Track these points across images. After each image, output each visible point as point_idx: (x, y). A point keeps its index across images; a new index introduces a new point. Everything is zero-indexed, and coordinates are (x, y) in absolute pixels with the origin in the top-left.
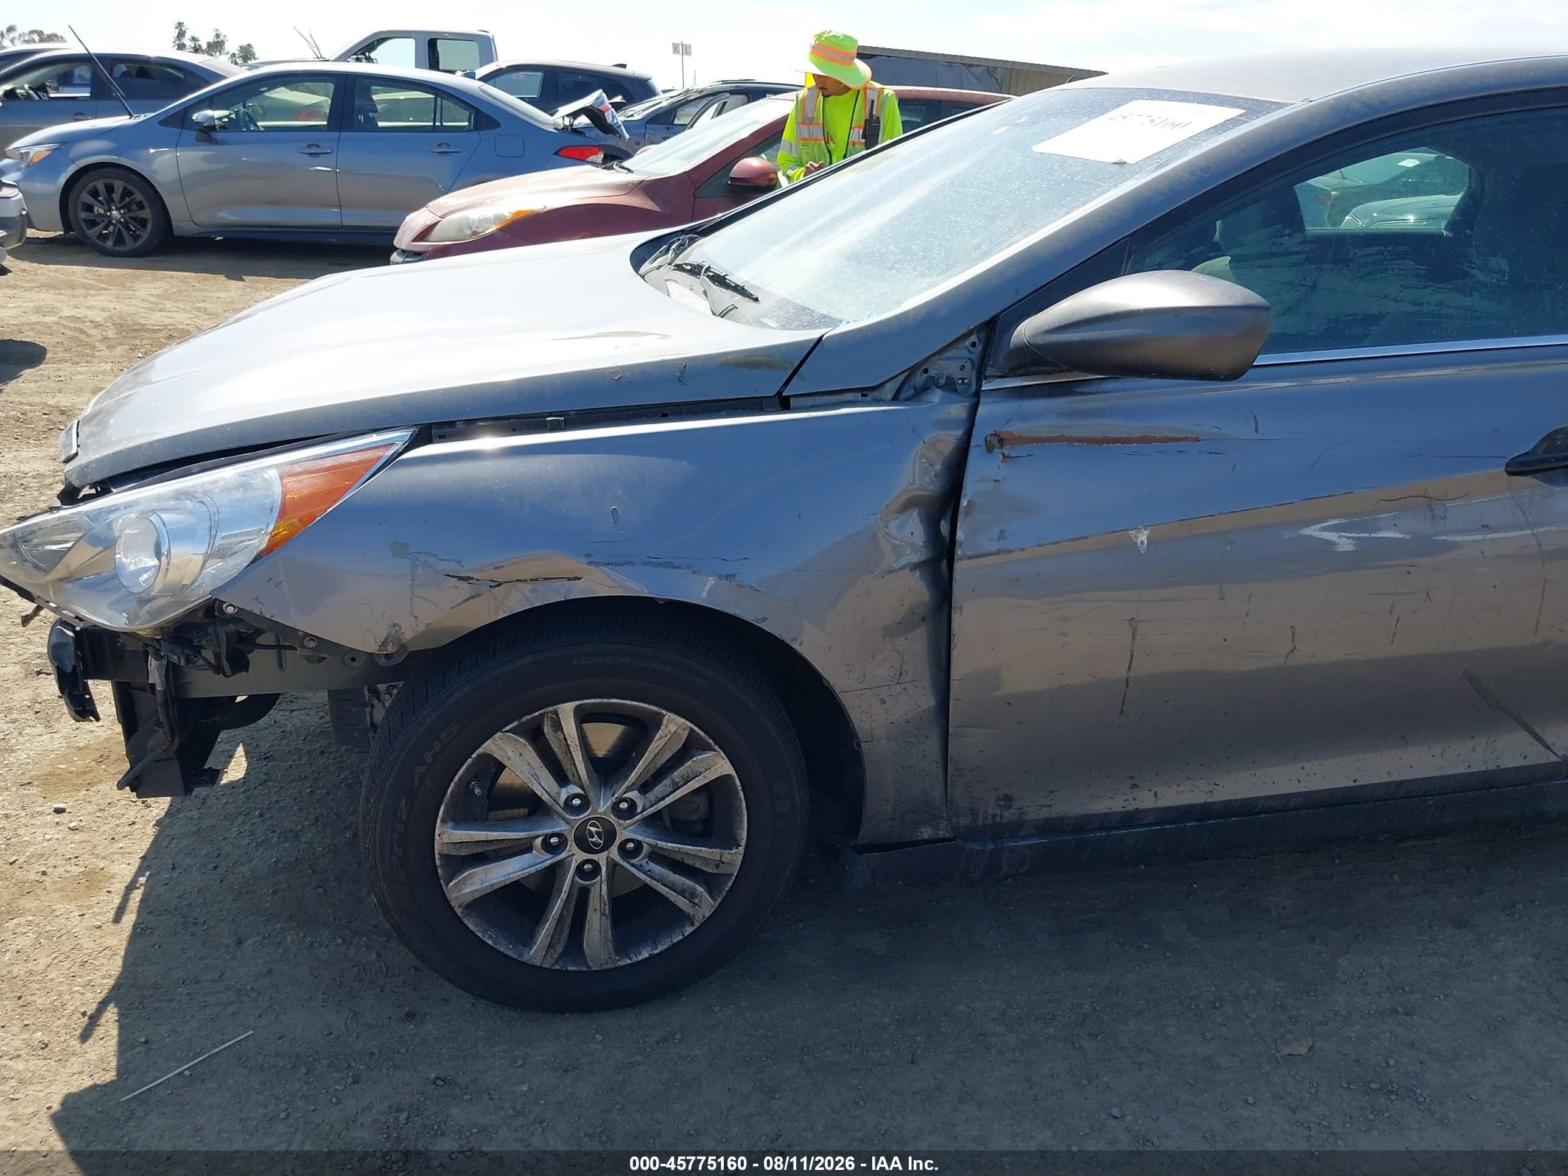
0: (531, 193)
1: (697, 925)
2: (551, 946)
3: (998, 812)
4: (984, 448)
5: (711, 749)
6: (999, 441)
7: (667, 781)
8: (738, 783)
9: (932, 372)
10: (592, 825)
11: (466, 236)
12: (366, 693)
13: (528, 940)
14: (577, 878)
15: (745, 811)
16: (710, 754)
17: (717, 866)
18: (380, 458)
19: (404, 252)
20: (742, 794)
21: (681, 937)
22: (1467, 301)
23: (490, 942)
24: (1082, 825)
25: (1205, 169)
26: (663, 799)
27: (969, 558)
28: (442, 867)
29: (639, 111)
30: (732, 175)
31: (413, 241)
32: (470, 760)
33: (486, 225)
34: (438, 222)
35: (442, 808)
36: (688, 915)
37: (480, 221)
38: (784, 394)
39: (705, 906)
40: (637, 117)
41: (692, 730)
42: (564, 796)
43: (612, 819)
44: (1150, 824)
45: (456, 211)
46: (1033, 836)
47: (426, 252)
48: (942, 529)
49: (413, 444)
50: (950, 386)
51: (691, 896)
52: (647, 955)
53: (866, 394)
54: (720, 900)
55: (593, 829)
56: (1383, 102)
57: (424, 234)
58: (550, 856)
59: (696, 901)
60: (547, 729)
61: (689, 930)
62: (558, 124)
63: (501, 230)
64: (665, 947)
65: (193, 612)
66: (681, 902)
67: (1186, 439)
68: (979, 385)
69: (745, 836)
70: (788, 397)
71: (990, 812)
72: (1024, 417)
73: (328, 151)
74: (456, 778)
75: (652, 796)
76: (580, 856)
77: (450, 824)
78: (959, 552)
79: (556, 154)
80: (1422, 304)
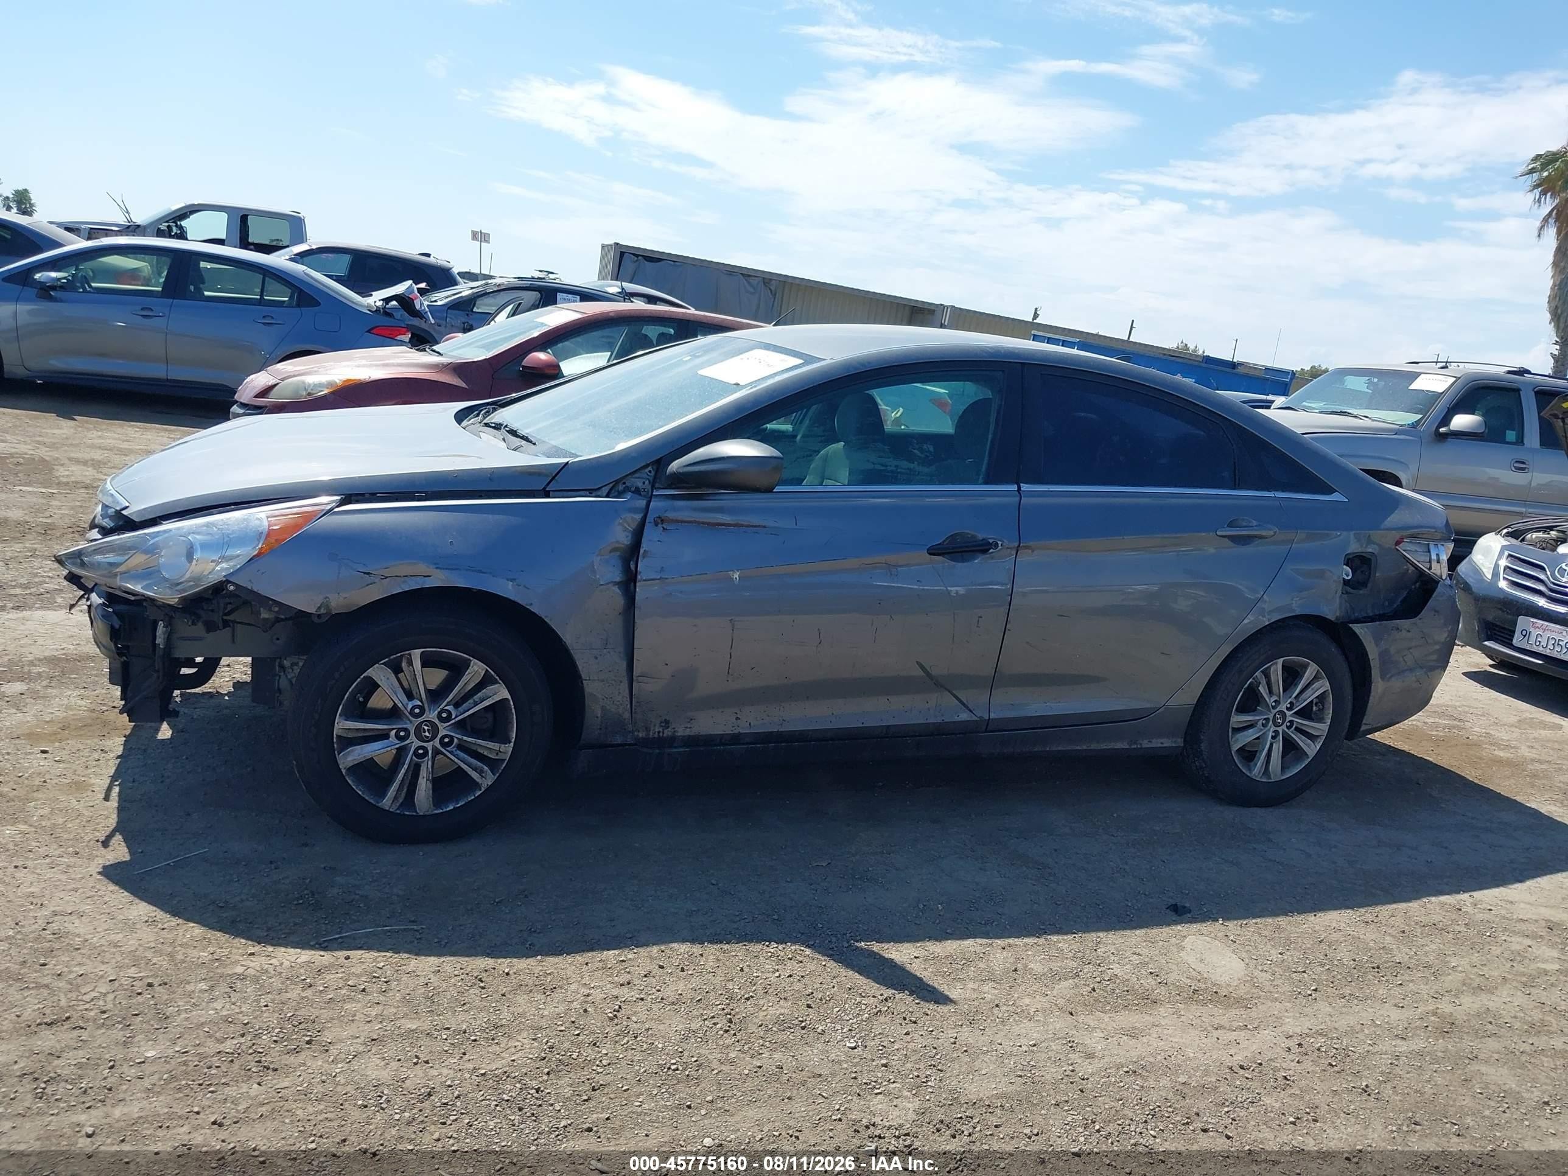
0: (359, 366)
1: (483, 790)
2: (396, 798)
3: (661, 730)
4: (653, 524)
5: (496, 682)
6: (660, 521)
7: (471, 701)
8: (512, 703)
9: (628, 484)
10: (426, 725)
11: (302, 396)
12: (277, 668)
13: (383, 795)
14: (414, 757)
15: (515, 721)
16: (496, 686)
17: (497, 754)
18: (323, 510)
19: (243, 405)
20: (513, 711)
21: (473, 797)
22: (912, 466)
23: (360, 793)
24: (709, 741)
25: (774, 391)
26: (468, 711)
27: (645, 580)
28: (337, 742)
29: (442, 298)
30: (523, 364)
31: (255, 397)
32: (359, 680)
33: (320, 389)
34: (278, 384)
35: (341, 707)
36: (478, 783)
37: (315, 385)
38: (547, 489)
39: (487, 780)
40: (439, 303)
41: (487, 670)
42: (410, 706)
43: (437, 721)
44: (747, 743)
45: (294, 376)
46: (681, 747)
47: (266, 407)
48: (632, 566)
49: (342, 503)
50: (637, 491)
51: (481, 772)
52: (452, 808)
53: (591, 492)
54: (497, 775)
55: (426, 728)
56: (869, 363)
57: (265, 392)
58: (399, 742)
59: (483, 775)
60: (404, 664)
61: (478, 793)
62: (372, 307)
63: (332, 393)
64: (463, 803)
65: (206, 589)
66: (474, 775)
67: (759, 526)
68: (652, 492)
69: (514, 736)
70: (549, 491)
71: (657, 730)
72: (675, 509)
73: (161, 314)
74: (350, 690)
75: (461, 709)
76: (417, 743)
77: (343, 717)
78: (639, 577)
79: (369, 331)
80: (887, 466)
